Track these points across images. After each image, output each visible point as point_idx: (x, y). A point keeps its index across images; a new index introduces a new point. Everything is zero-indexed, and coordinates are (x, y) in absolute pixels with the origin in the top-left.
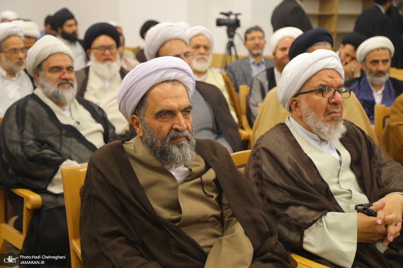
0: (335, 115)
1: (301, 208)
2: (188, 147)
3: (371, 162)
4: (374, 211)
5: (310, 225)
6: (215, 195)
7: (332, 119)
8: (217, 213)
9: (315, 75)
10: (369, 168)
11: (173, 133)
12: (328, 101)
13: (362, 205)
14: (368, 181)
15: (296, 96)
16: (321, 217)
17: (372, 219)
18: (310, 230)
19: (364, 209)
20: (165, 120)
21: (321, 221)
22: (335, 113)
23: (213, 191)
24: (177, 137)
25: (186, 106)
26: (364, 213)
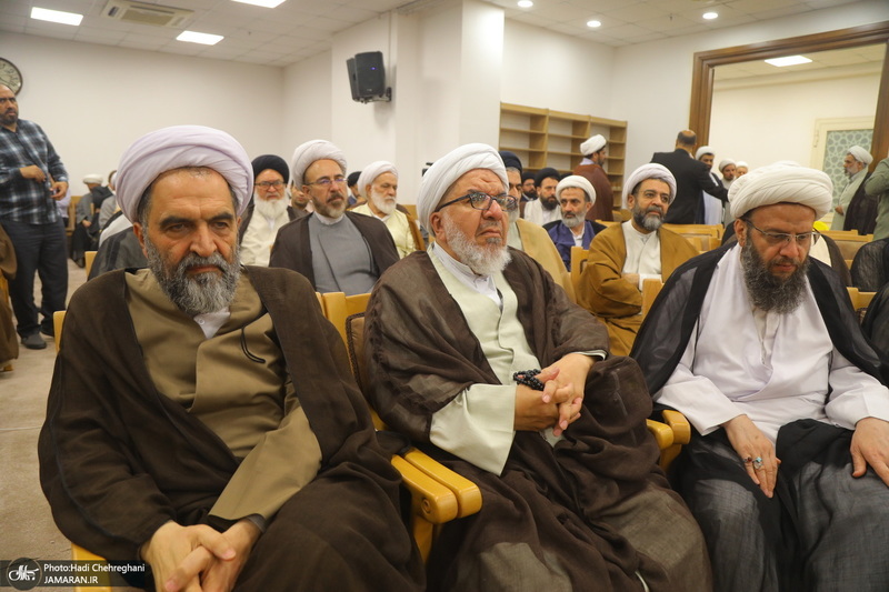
0: (490, 234)
1: (431, 377)
2: (217, 284)
3: (547, 308)
4: (542, 381)
5: (443, 405)
6: (269, 359)
7: (488, 242)
8: (272, 388)
9: (462, 177)
10: (543, 317)
11: (190, 259)
12: (482, 214)
13: (523, 373)
14: (539, 336)
15: (438, 209)
16: (461, 392)
17: (537, 394)
18: (442, 414)
19: (527, 379)
20: (177, 234)
21: (461, 399)
22: (492, 232)
23: (267, 352)
24: (196, 265)
25: (217, 214)
26: (526, 384)
